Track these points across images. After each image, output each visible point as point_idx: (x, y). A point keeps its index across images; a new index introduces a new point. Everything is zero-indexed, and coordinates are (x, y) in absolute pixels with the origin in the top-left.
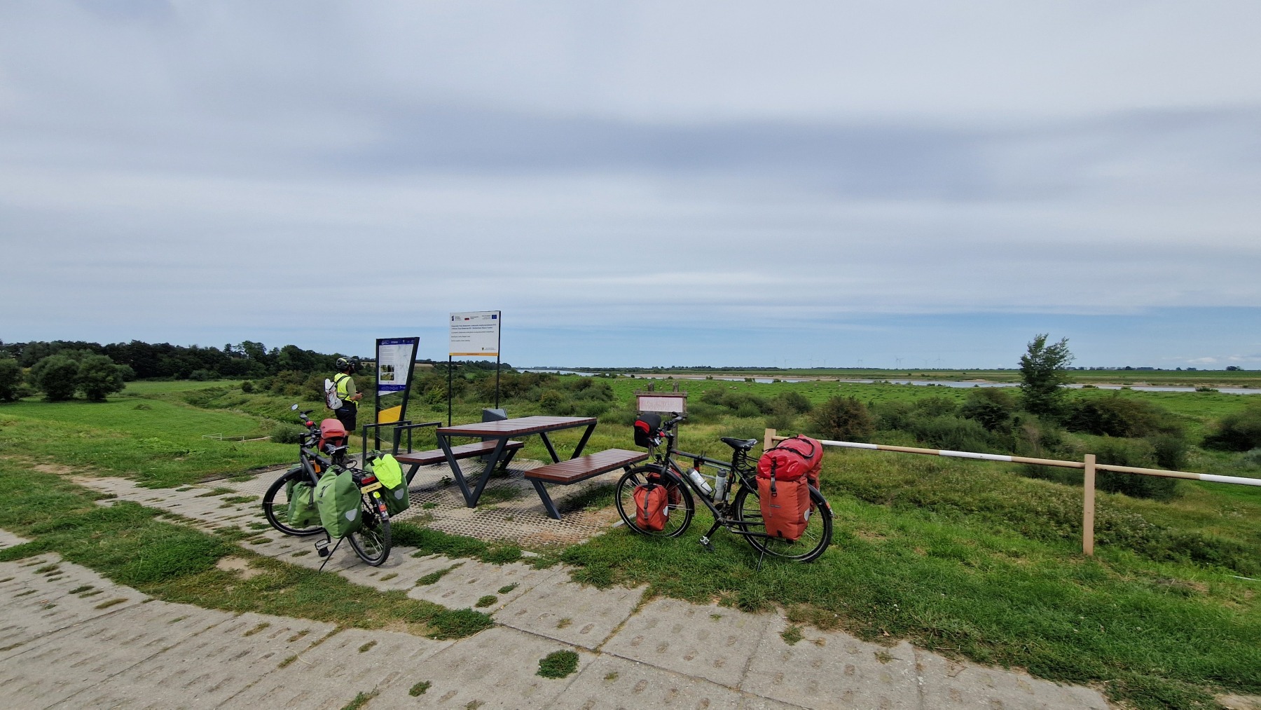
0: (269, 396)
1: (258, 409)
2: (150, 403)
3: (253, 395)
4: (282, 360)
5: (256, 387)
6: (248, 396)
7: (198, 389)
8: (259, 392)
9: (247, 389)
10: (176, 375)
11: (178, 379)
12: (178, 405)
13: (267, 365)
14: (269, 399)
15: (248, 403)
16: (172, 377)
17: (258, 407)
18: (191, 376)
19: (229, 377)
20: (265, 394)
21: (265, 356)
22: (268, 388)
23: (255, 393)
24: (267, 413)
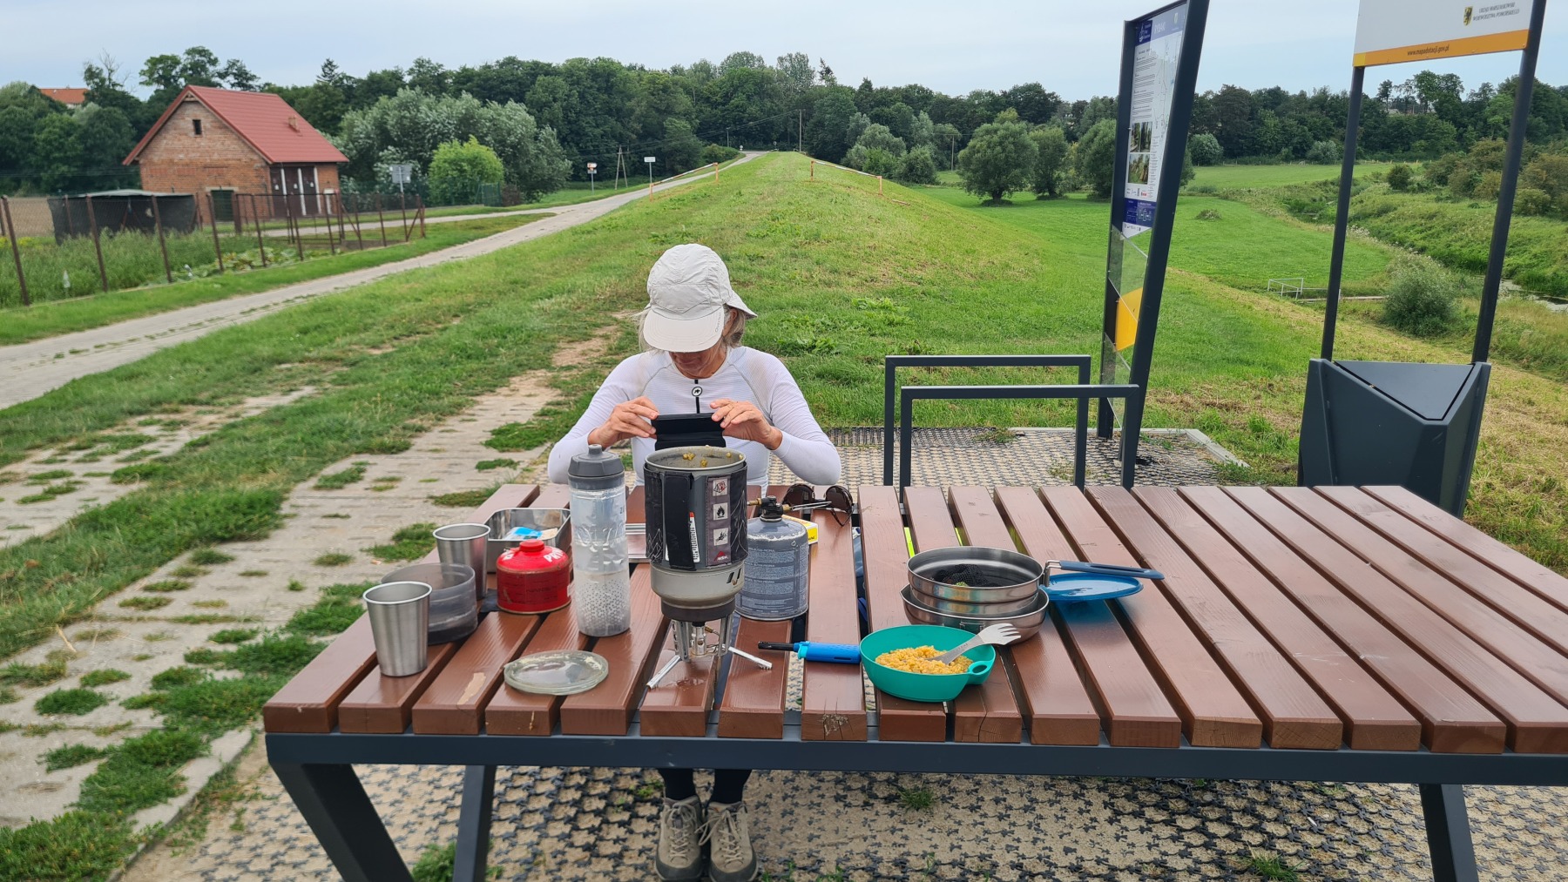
0: (1438, 200)
1: (1407, 229)
2: (1223, 208)
3: (1407, 196)
4: (1494, 113)
5: (1419, 178)
6: (1397, 198)
7: (1311, 181)
8: (1421, 189)
9: (1399, 182)
10: (1284, 151)
11: (1287, 160)
12: (1265, 214)
13: (1458, 125)
14: (1434, 207)
15: (1391, 215)
16: (1278, 157)
17: (1409, 223)
18: (1310, 154)
19: (1379, 155)
20: (1433, 196)
21: (1461, 106)
22: (1442, 180)
23: (1414, 191)
24: (1424, 238)
